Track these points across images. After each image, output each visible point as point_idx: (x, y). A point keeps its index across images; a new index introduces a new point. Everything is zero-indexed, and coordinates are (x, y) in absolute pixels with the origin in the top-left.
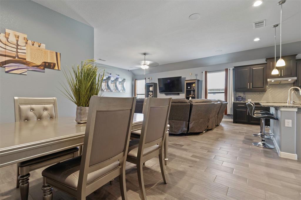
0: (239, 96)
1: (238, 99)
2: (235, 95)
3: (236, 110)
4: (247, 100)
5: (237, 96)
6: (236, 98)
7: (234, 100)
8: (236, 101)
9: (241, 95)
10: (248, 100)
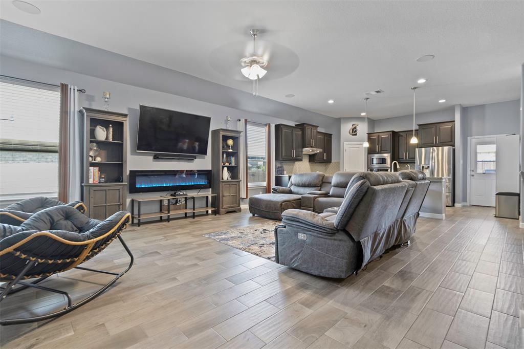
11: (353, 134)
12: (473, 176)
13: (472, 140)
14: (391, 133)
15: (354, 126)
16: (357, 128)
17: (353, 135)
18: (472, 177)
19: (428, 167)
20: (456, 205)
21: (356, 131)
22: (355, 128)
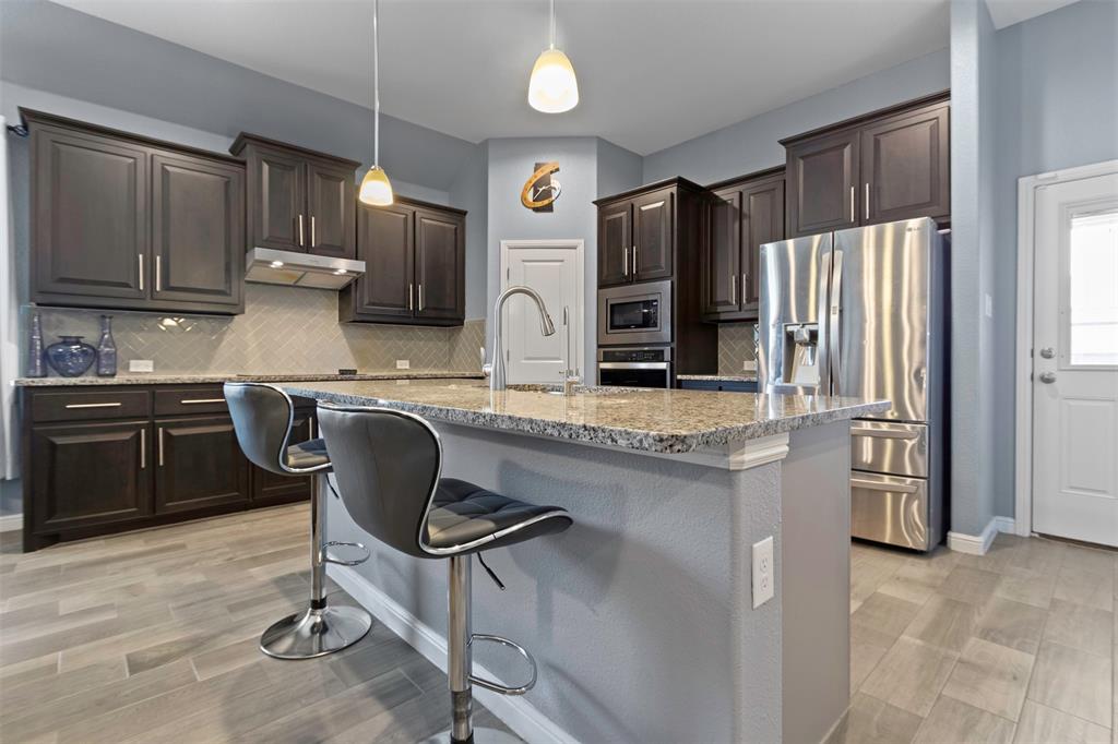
0: (67, 341)
1: (60, 357)
2: (28, 327)
3: (53, 446)
4: (127, 367)
5: (52, 335)
6: (45, 356)
7: (27, 366)
8: (45, 376)
9: (85, 329)
10: (132, 362)
11: (539, 204)
12: (1047, 380)
13: (1043, 193)
14: (674, 189)
15: (540, 175)
16: (555, 182)
17: (537, 210)
18: (1041, 387)
19: (814, 335)
20: (955, 538)
21: (548, 194)
22: (545, 181)
